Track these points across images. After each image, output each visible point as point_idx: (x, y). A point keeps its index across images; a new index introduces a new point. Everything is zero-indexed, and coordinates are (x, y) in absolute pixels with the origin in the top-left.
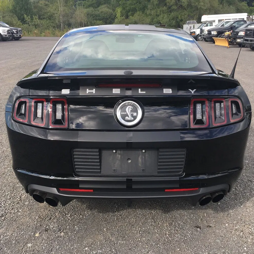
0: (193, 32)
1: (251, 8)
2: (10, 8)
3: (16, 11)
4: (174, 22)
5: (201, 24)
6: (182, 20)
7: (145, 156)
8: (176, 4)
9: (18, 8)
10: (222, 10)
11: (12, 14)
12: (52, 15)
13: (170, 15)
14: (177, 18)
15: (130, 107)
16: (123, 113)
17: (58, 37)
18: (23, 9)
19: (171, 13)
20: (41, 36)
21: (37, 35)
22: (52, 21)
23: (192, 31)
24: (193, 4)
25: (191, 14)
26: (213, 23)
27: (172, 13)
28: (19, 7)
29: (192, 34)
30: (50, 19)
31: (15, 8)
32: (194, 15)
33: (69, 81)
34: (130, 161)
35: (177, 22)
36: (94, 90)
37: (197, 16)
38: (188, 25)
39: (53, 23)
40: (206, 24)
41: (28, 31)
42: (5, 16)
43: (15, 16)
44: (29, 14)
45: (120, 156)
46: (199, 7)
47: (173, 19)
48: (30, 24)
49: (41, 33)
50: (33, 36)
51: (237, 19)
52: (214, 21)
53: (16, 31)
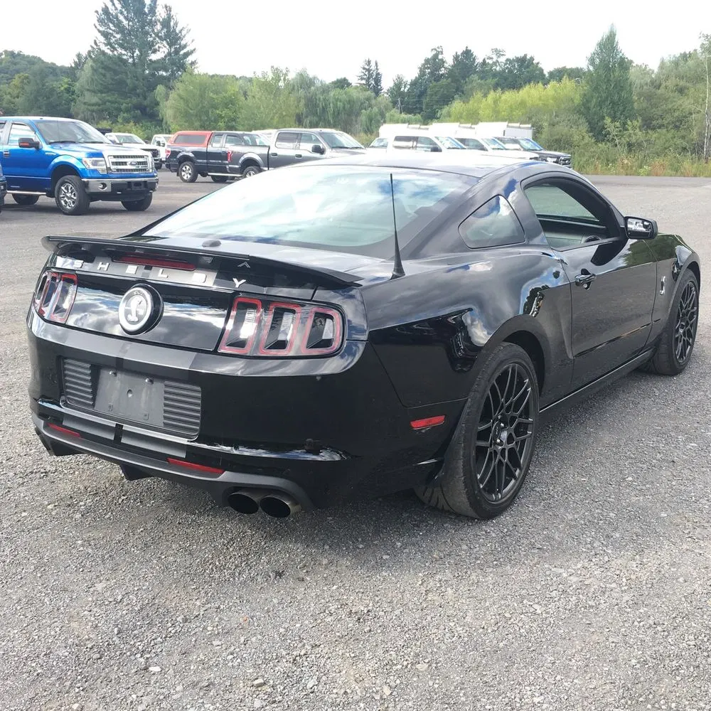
2: (575, 101)
3: (588, 109)
9: (594, 100)
11: (576, 117)
12: (685, 117)
17: (686, 178)
18: (609, 102)
20: (639, 174)
21: (629, 171)
22: (683, 133)
28: (598, 97)
30: (677, 127)
31: (587, 101)
34: (130, 395)
39: (683, 137)
41: (608, 161)
42: (558, 123)
43: (583, 120)
44: (621, 114)
48: (617, 141)
49: (641, 167)
50: (616, 174)
53: (555, 160)
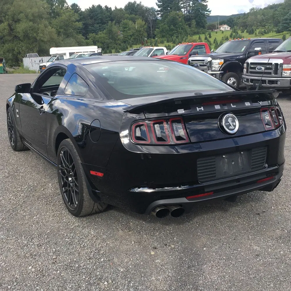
0: (43, 66)
1: (87, 40)
4: (11, 55)
5: (49, 57)
6: (19, 53)
7: (242, 157)
8: (10, 34)
10: (62, 43)
13: (3, 46)
14: (14, 50)
15: (231, 118)
16: (227, 124)
19: (4, 44)
23: (41, 65)
24: (31, 35)
25: (30, 46)
26: (64, 56)
27: (6, 45)
29: (42, 68)
32: (34, 47)
33: (180, 102)
34: (233, 163)
35: (13, 55)
36: (202, 107)
37: (37, 48)
38: (28, 58)
40: (56, 57)
45: (227, 160)
46: (38, 38)
47: (8, 51)
51: (88, 52)
52: (65, 54)
